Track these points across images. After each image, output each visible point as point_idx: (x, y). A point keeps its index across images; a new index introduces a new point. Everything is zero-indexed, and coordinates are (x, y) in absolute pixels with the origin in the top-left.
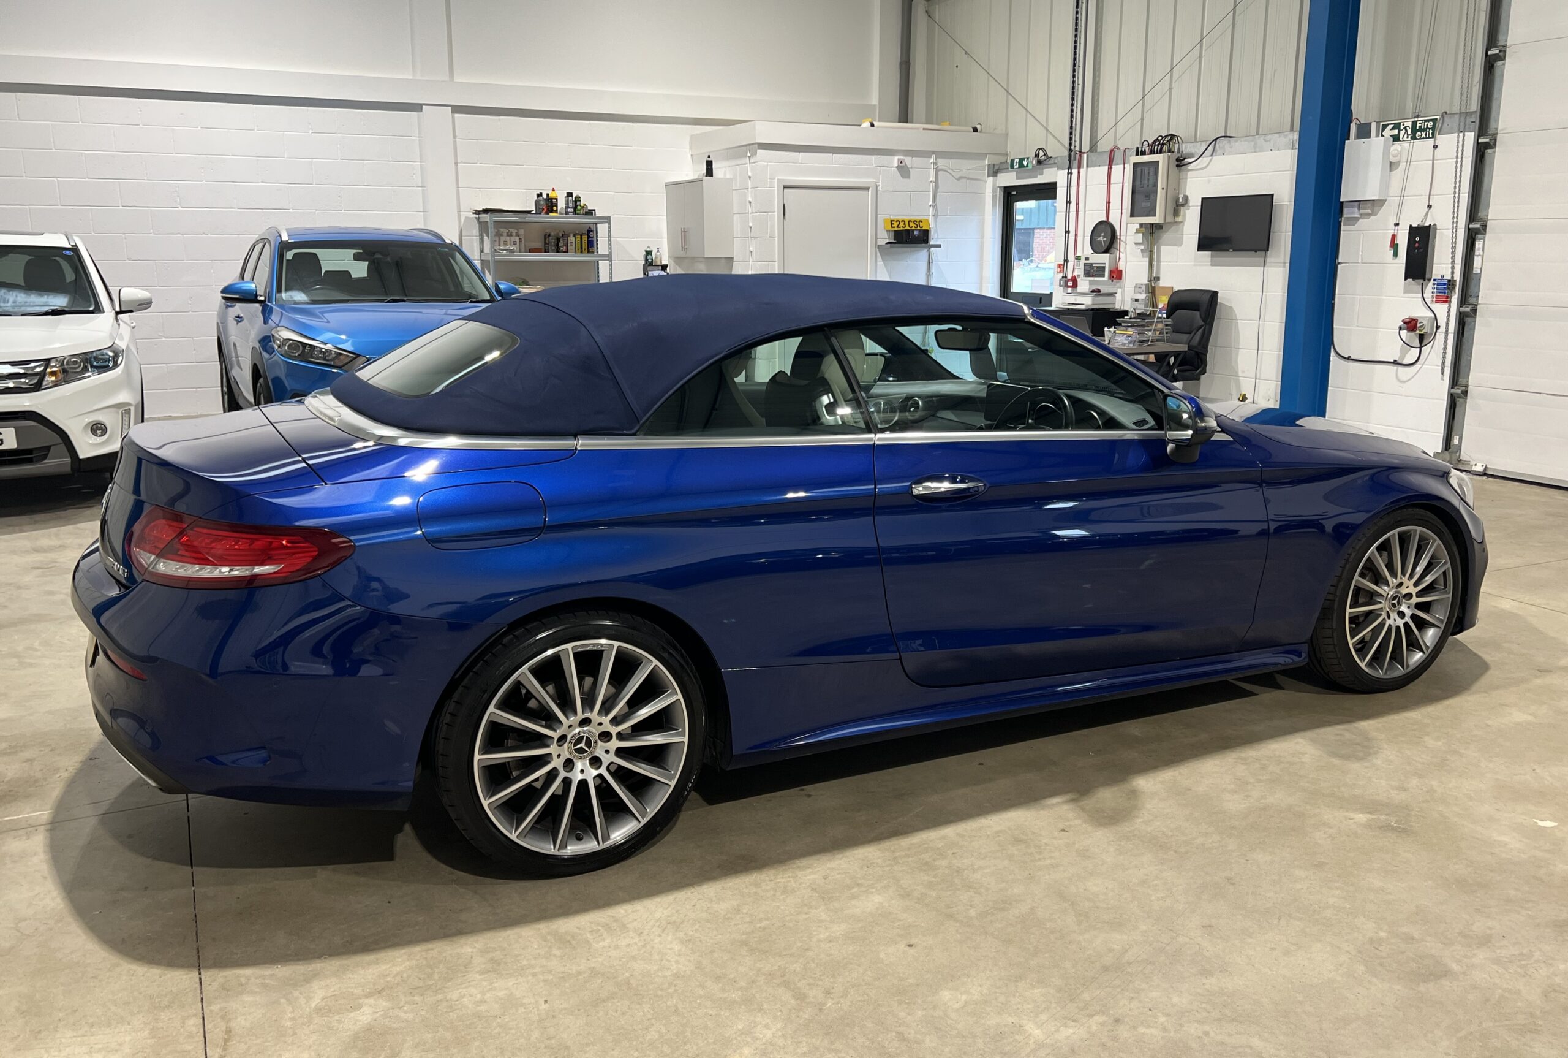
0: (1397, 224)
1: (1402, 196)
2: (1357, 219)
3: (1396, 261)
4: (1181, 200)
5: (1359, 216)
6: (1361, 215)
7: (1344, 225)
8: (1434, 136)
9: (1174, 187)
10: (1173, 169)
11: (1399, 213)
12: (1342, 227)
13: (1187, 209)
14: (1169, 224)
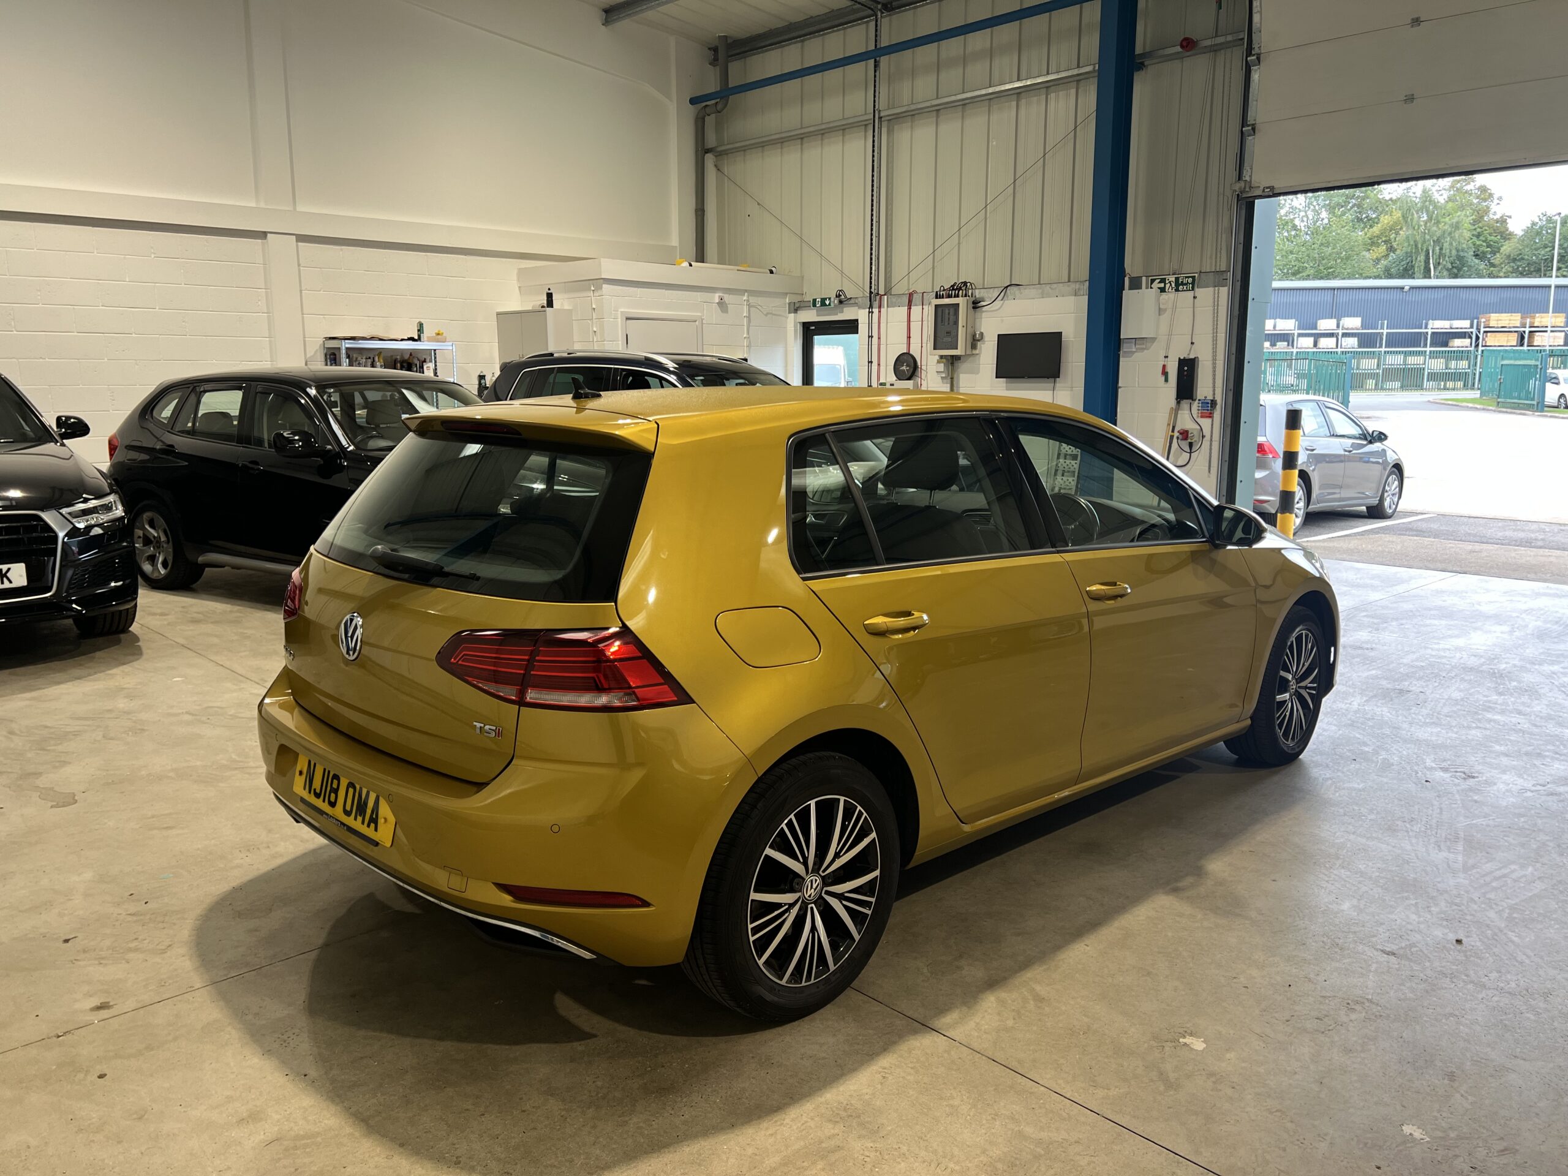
0: (1166, 357)
1: (1170, 335)
2: (1133, 352)
3: (1167, 385)
4: (978, 336)
5: (1134, 350)
6: (1137, 349)
7: (1123, 357)
8: (1193, 289)
9: (972, 325)
10: (971, 310)
11: (1168, 348)
12: (1121, 359)
13: (984, 344)
14: (967, 356)
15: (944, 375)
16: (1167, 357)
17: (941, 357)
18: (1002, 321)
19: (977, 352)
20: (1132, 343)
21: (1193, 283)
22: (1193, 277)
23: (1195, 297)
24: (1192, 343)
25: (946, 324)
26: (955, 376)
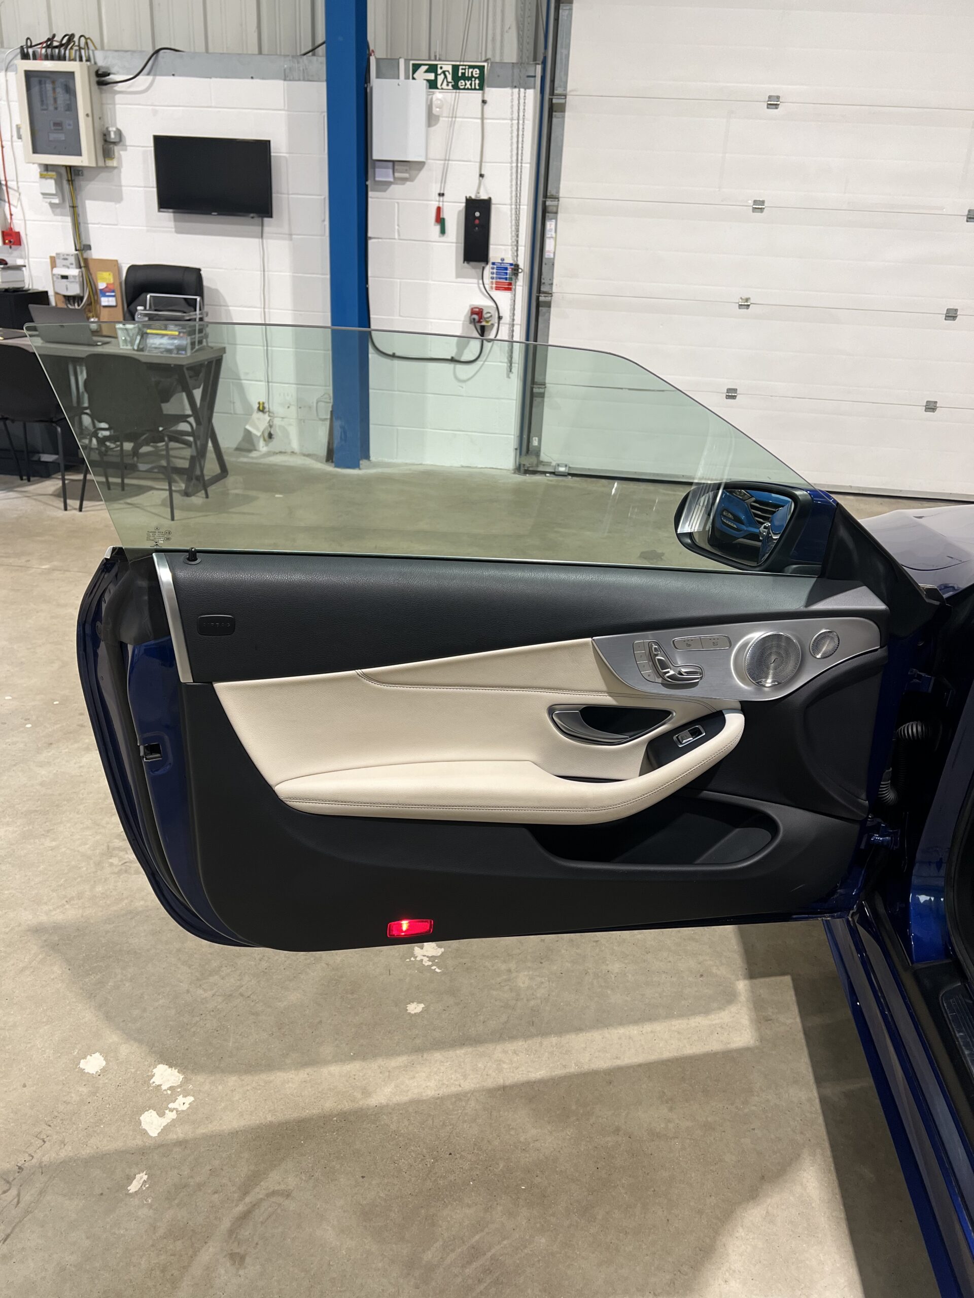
1: (447, 160)
2: (389, 184)
3: (443, 239)
4: (112, 135)
5: (392, 180)
6: (394, 178)
7: (372, 190)
8: (481, 87)
9: (99, 115)
10: (95, 87)
11: (444, 180)
12: (370, 194)
13: (126, 150)
14: (98, 169)
15: (56, 201)
16: (443, 195)
17: (47, 168)
18: (155, 113)
19: (114, 163)
20: (387, 168)
21: (481, 78)
22: (481, 68)
23: (484, 102)
24: (481, 176)
25: (51, 108)
26: (79, 204)
